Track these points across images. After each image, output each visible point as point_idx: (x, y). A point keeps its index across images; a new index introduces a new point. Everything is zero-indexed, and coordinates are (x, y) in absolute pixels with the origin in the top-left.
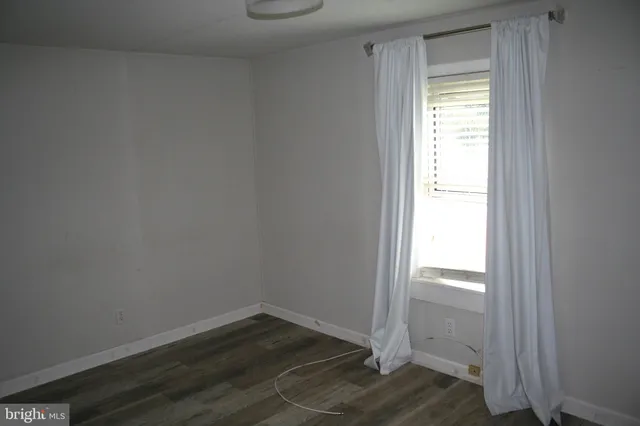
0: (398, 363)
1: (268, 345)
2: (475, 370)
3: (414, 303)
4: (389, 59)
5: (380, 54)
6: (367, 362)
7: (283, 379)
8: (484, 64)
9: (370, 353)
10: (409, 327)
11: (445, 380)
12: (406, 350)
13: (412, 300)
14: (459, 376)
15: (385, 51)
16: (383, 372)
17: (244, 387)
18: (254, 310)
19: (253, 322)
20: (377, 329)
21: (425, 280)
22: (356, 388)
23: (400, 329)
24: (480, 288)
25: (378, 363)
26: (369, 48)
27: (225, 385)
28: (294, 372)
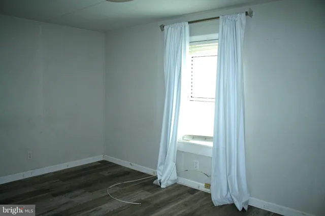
0: (170, 183)
1: (106, 173)
2: (208, 186)
3: (179, 153)
4: (171, 32)
5: (168, 29)
6: (155, 182)
7: (111, 189)
8: (216, 36)
9: (156, 178)
10: (176, 164)
11: (193, 191)
12: (174, 176)
13: (178, 151)
14: (200, 189)
15: (170, 28)
16: (162, 186)
17: (91, 191)
18: (100, 158)
19: (99, 163)
20: (160, 165)
21: (185, 141)
22: (148, 193)
23: (171, 164)
24: (210, 144)
25: (160, 183)
26: (162, 27)
27: (82, 191)
28: (117, 186)
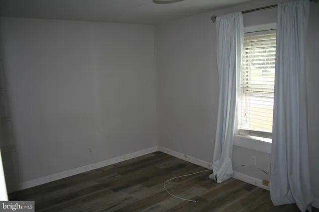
0: (226, 178)
1: (161, 166)
2: (266, 182)
3: (235, 148)
4: (224, 24)
5: (220, 21)
6: (210, 176)
7: (168, 184)
8: (274, 25)
9: (212, 172)
10: (232, 159)
11: (250, 187)
12: (230, 171)
13: (234, 146)
14: (257, 185)
15: (222, 20)
16: (218, 181)
18: (155, 149)
19: (154, 155)
20: (215, 160)
21: (241, 136)
22: (204, 189)
23: (227, 160)
24: (270, 141)
25: (216, 177)
26: (214, 18)
27: (140, 185)
28: (173, 180)
